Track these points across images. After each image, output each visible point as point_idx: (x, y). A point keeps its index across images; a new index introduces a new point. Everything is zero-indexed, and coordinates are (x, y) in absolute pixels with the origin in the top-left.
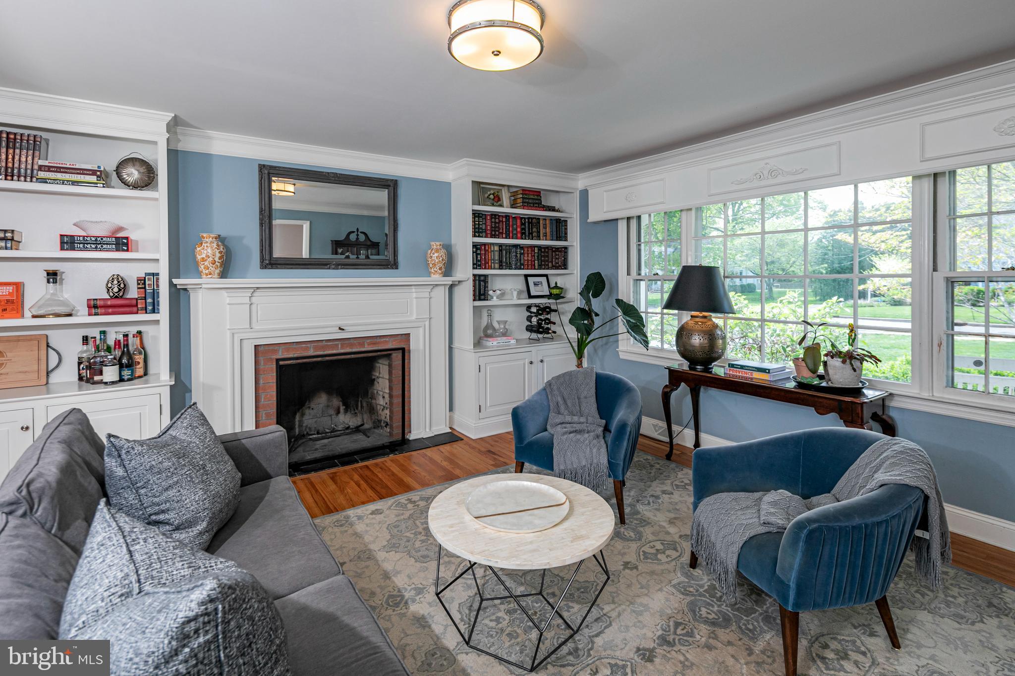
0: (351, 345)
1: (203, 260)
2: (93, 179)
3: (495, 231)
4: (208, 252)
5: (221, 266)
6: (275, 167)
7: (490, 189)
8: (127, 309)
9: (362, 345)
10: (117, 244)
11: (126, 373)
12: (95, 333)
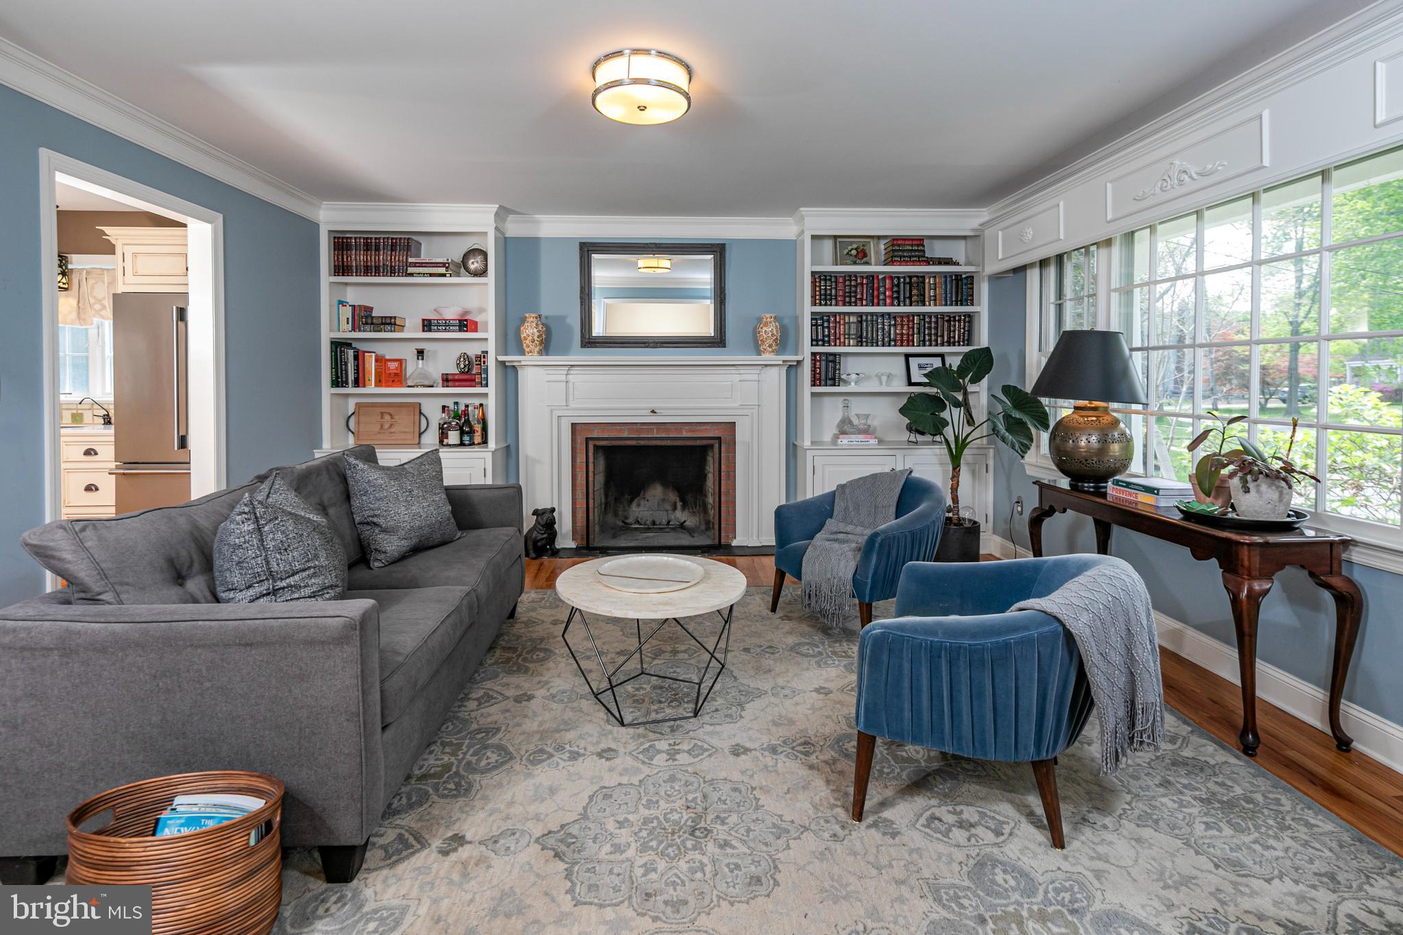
0: (667, 431)
1: (525, 338)
2: (442, 270)
3: (850, 297)
4: (530, 331)
5: (540, 344)
6: (595, 243)
7: (852, 243)
8: (468, 383)
9: (680, 431)
10: (460, 326)
11: (466, 438)
12: (450, 403)
